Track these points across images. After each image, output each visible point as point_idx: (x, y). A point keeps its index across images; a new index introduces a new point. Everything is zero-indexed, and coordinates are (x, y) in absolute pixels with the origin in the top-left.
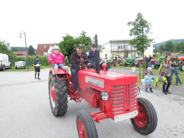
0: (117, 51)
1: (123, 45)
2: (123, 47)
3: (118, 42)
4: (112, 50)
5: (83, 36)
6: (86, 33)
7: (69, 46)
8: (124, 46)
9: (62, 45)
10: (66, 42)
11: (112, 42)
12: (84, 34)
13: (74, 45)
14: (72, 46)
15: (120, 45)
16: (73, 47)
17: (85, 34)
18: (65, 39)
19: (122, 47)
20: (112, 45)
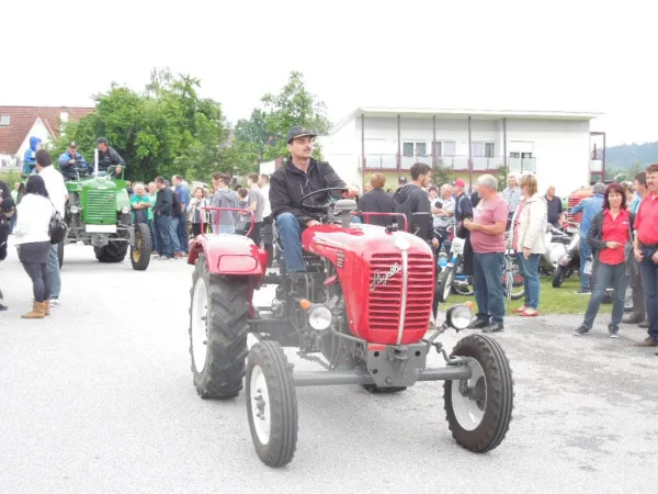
0: (394, 166)
1: (425, 136)
2: (429, 150)
3: (399, 120)
4: (364, 161)
5: (183, 96)
6: (197, 83)
7: (119, 138)
8: (437, 144)
9: (89, 133)
10: (106, 121)
11: (365, 119)
12: (187, 89)
13: (140, 135)
14: (133, 137)
15: (412, 135)
16: (136, 144)
17: (194, 86)
18: (106, 105)
19: (422, 146)
20: (369, 133)
